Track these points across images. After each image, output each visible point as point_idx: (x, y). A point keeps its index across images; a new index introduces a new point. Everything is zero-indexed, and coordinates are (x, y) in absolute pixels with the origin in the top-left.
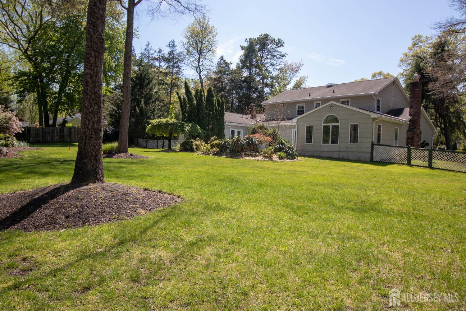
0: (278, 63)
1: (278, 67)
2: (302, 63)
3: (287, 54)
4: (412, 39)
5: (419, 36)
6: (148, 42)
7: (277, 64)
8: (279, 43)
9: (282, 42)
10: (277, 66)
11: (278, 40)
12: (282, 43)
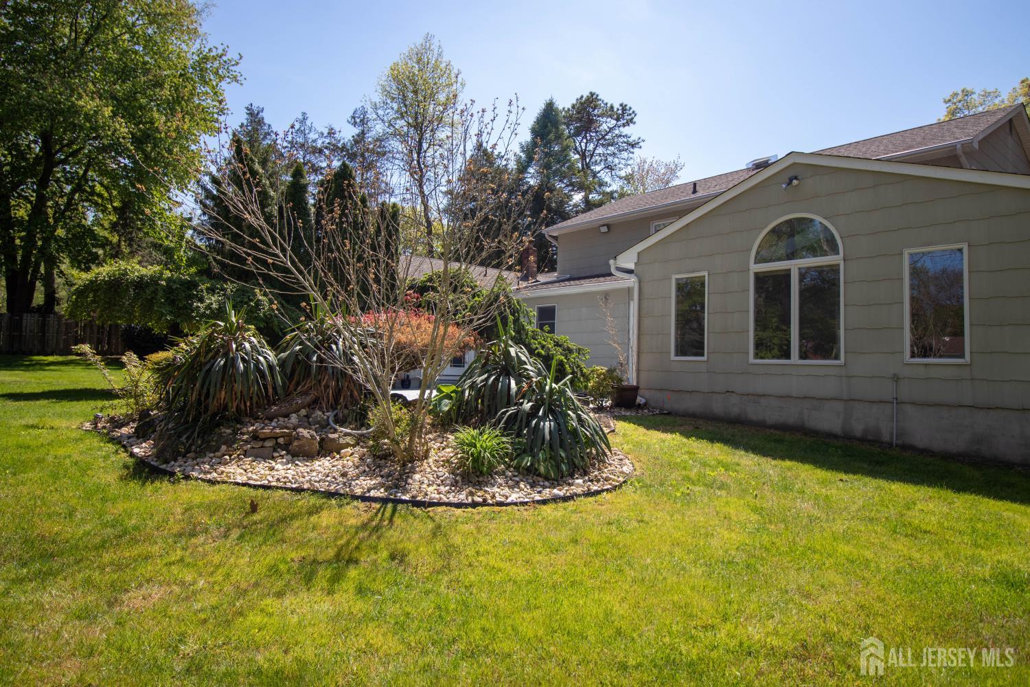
0: (623, 162)
1: (623, 173)
2: (681, 161)
3: (644, 141)
4: (946, 102)
5: (963, 91)
6: (304, 114)
7: (621, 166)
8: (624, 115)
9: (631, 112)
10: (621, 169)
11: (620, 108)
12: (630, 115)
